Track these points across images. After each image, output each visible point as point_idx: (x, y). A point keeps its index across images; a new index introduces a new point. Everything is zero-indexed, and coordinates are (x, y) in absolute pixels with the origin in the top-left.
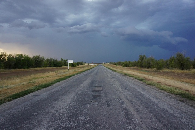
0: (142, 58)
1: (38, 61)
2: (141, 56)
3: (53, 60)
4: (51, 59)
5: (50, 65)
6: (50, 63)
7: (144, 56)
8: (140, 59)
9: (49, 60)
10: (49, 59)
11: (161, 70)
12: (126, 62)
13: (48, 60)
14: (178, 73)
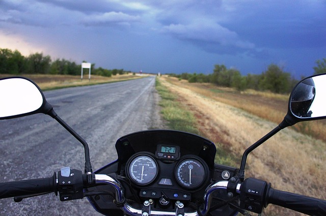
0: (218, 69)
1: (39, 63)
2: (218, 66)
3: (69, 63)
4: (63, 60)
5: (63, 70)
6: (61, 67)
7: (223, 66)
8: (215, 71)
9: (60, 62)
10: (61, 60)
11: (243, 91)
12: (195, 74)
13: (58, 62)
14: (267, 97)
